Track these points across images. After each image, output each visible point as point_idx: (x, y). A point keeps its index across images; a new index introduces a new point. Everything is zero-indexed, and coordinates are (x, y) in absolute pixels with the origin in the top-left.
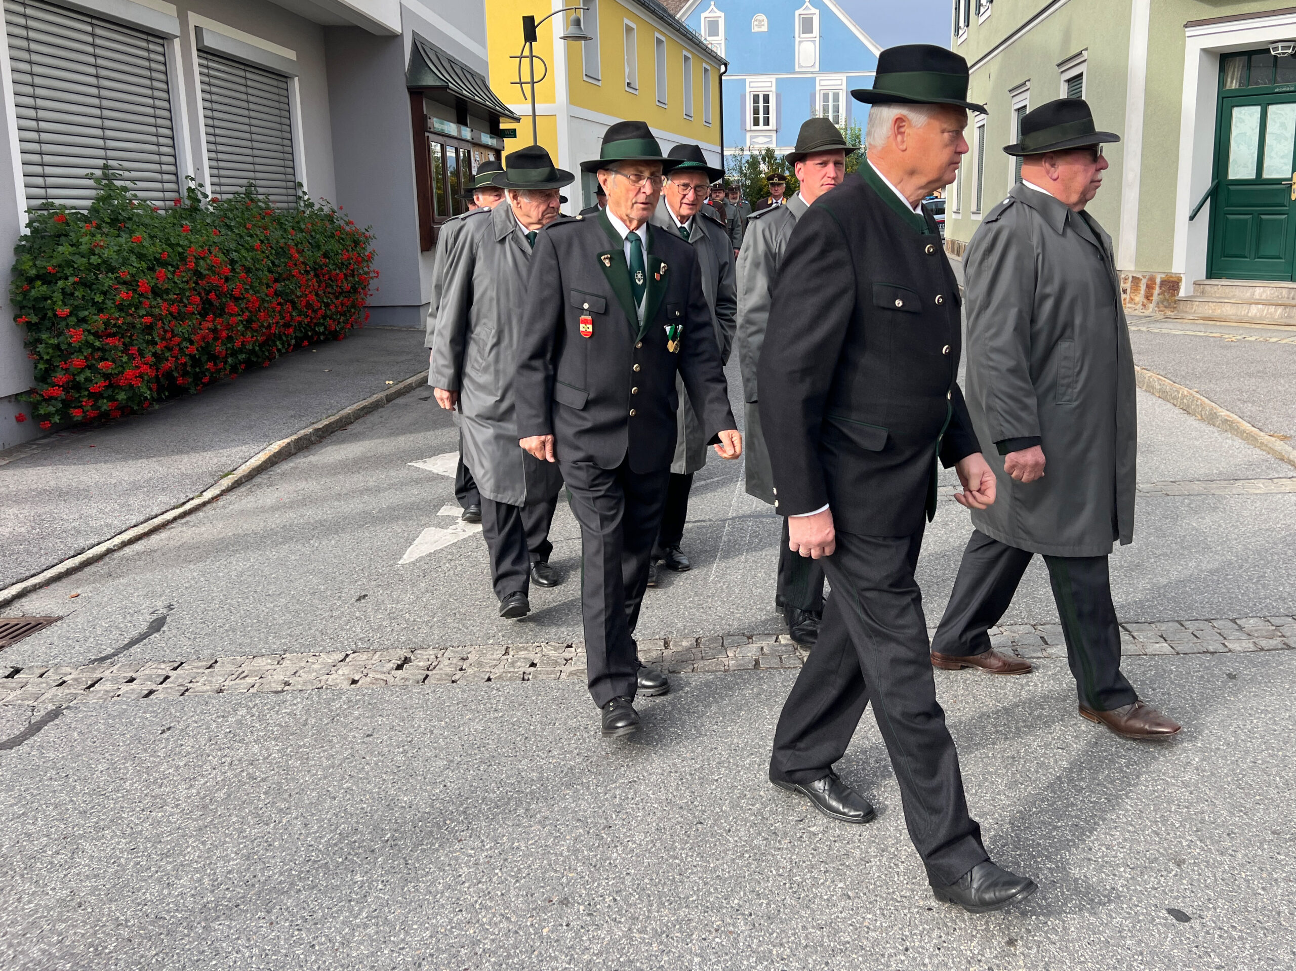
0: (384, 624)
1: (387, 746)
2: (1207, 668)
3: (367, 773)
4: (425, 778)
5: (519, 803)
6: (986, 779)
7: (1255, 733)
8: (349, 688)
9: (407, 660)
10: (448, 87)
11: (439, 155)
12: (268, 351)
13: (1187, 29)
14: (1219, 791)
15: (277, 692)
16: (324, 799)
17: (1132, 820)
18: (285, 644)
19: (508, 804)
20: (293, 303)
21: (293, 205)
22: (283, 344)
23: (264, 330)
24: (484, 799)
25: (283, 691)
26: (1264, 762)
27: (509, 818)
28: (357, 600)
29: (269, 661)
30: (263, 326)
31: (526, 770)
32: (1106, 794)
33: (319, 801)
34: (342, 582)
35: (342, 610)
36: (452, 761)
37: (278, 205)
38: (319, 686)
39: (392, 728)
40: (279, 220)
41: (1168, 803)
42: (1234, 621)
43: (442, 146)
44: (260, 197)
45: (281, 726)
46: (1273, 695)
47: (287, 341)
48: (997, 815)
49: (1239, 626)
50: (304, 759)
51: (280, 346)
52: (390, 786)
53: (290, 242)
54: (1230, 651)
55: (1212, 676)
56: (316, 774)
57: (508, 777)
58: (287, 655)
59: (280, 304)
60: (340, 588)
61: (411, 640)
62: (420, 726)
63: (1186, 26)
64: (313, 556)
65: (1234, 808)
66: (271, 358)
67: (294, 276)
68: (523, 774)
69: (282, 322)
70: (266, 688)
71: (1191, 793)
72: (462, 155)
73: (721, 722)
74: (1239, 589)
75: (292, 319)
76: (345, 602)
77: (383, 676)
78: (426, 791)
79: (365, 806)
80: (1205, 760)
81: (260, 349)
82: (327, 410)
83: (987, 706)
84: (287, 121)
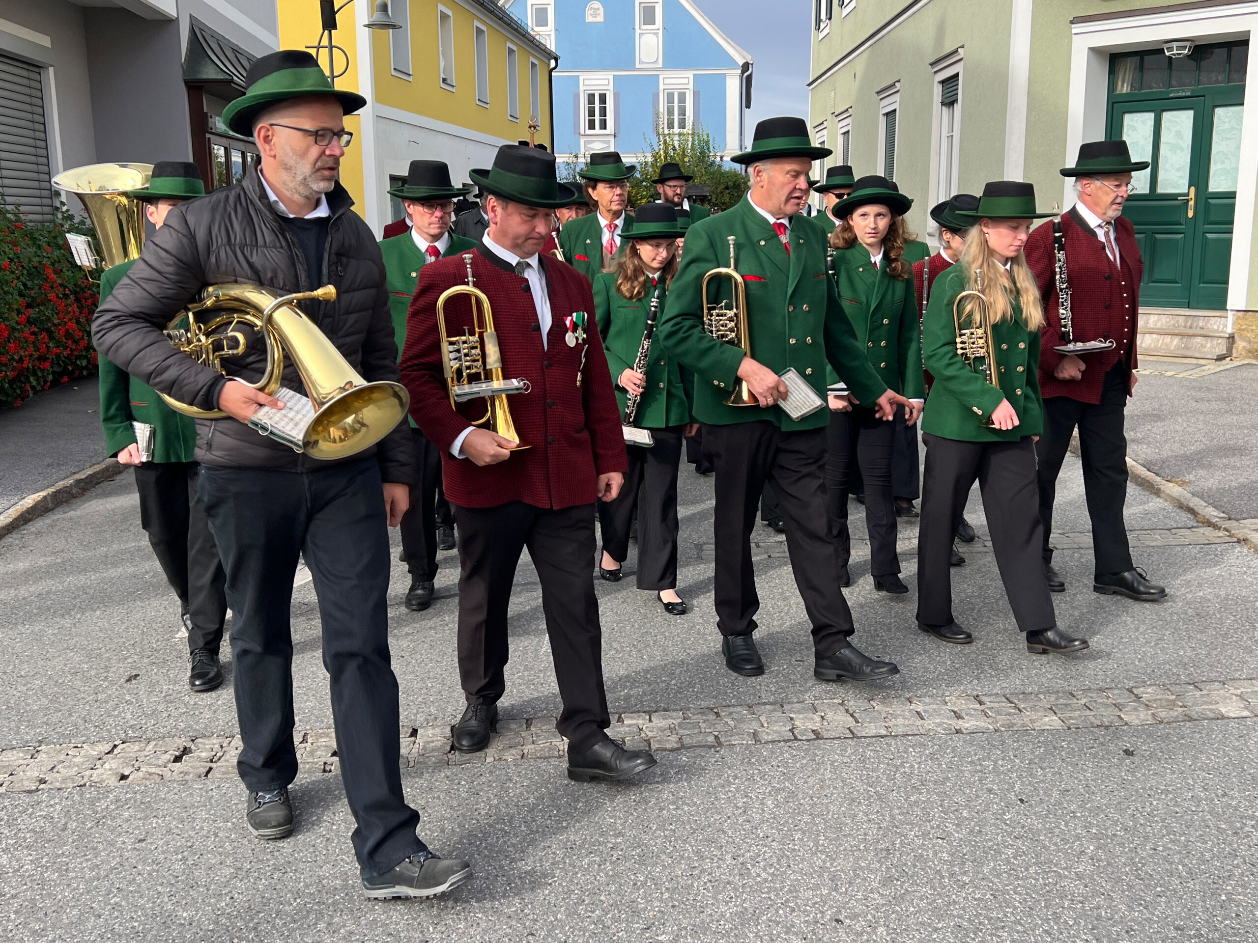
0: (160, 708)
1: (163, 852)
2: (1102, 744)
3: (139, 885)
4: (208, 890)
5: (320, 916)
6: (857, 876)
7: (1155, 816)
8: (118, 784)
9: (186, 751)
10: (232, 81)
11: (223, 160)
12: (20, 388)
13: (1073, 26)
14: (1116, 883)
15: (30, 792)
16: (87, 918)
17: (1021, 919)
18: (40, 734)
19: (307, 917)
20: (49, 332)
21: (49, 217)
22: (37, 380)
23: (15, 364)
24: (278, 913)
25: (37, 790)
26: (1166, 849)
27: (307, 934)
28: (127, 681)
29: (21, 755)
30: (13, 359)
31: (327, 878)
32: (992, 890)
33: (81, 921)
34: (109, 659)
35: (109, 692)
36: (240, 869)
37: (30, 217)
38: (82, 783)
39: (169, 831)
40: (31, 234)
41: (1061, 898)
42: (1130, 691)
43: (226, 149)
44: (9, 208)
45: (35, 832)
46: (1173, 773)
47: (44, 377)
48: (870, 917)
49: (1136, 696)
50: (64, 871)
51: (34, 383)
52: (166, 899)
53: (45, 261)
54: (1126, 724)
55: (1107, 753)
56: (77, 888)
57: (307, 886)
58: (43, 747)
59: (33, 333)
60: (106, 667)
61: (191, 727)
62: (202, 828)
63: (1072, 22)
64: (73, 630)
65: (1133, 901)
66: (23, 396)
67: (50, 300)
68: (324, 882)
69: (36, 355)
70: (17, 786)
71: (1086, 886)
72: (249, 159)
73: (555, 816)
74: (1135, 653)
75: (48, 350)
76: (112, 683)
77: (158, 770)
78: (209, 904)
79: (136, 924)
80: (1101, 848)
81: (11, 386)
82: (91, 457)
83: (858, 791)
84: (41, 119)
